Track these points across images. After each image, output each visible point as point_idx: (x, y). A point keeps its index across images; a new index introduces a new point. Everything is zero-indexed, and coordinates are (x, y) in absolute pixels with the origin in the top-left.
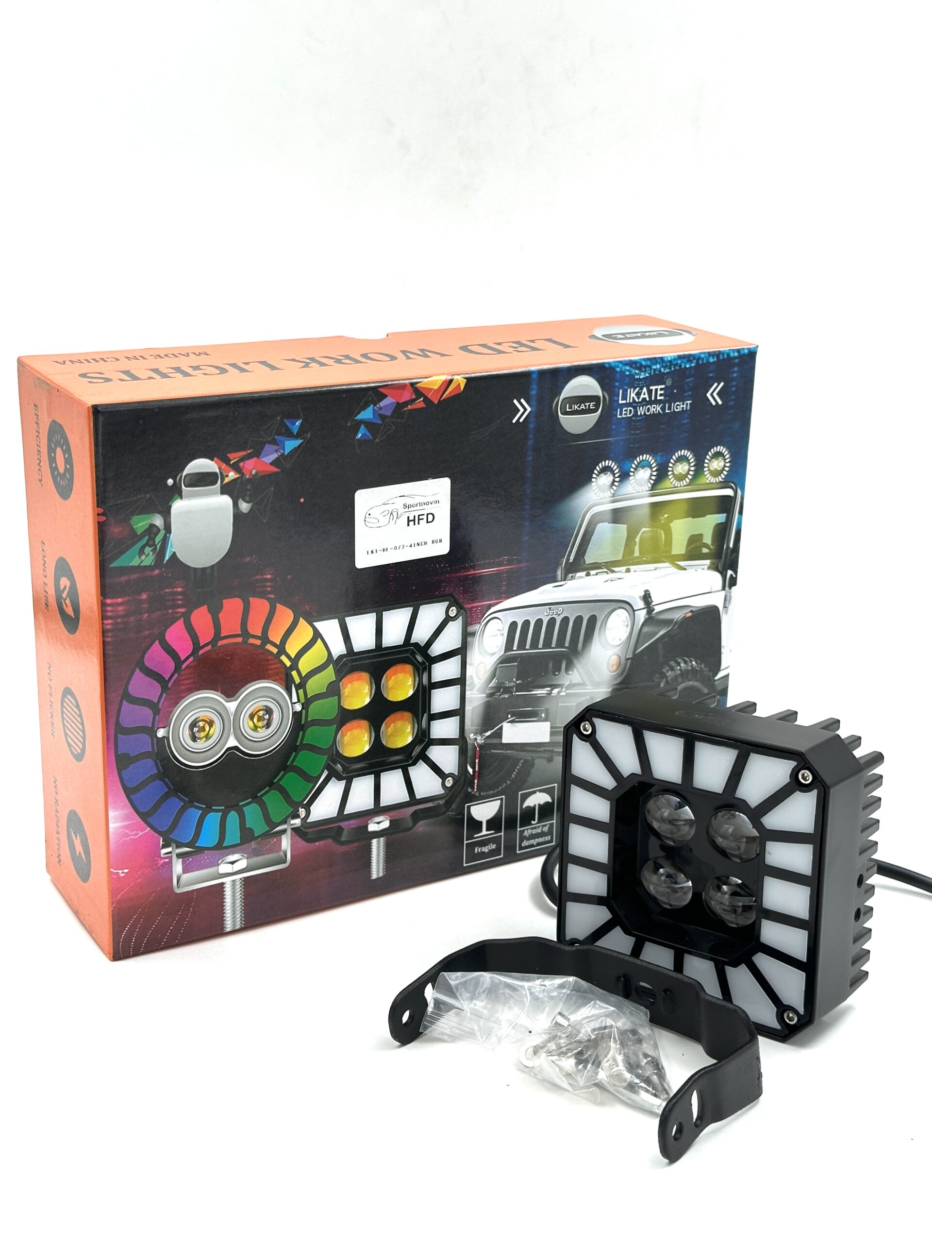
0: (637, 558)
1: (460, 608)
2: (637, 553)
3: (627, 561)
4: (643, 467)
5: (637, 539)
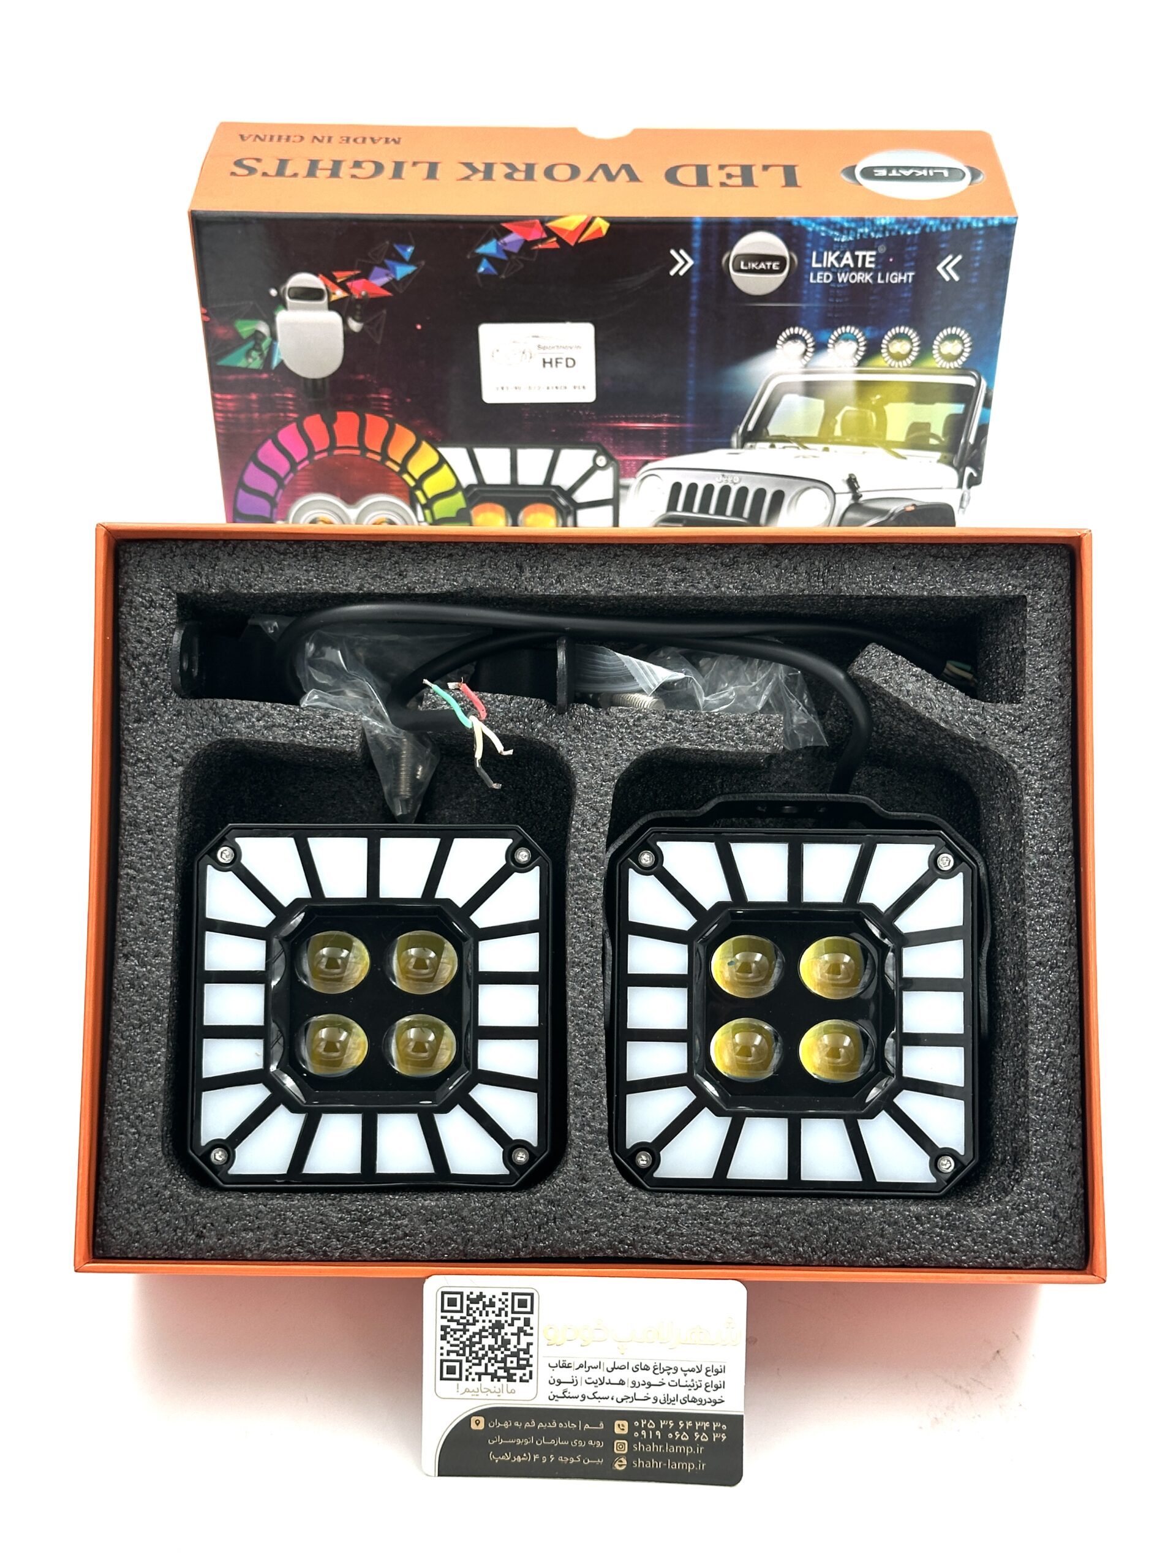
0: (838, 437)
1: (610, 458)
2: (838, 432)
3: (825, 438)
4: (846, 340)
5: (839, 418)
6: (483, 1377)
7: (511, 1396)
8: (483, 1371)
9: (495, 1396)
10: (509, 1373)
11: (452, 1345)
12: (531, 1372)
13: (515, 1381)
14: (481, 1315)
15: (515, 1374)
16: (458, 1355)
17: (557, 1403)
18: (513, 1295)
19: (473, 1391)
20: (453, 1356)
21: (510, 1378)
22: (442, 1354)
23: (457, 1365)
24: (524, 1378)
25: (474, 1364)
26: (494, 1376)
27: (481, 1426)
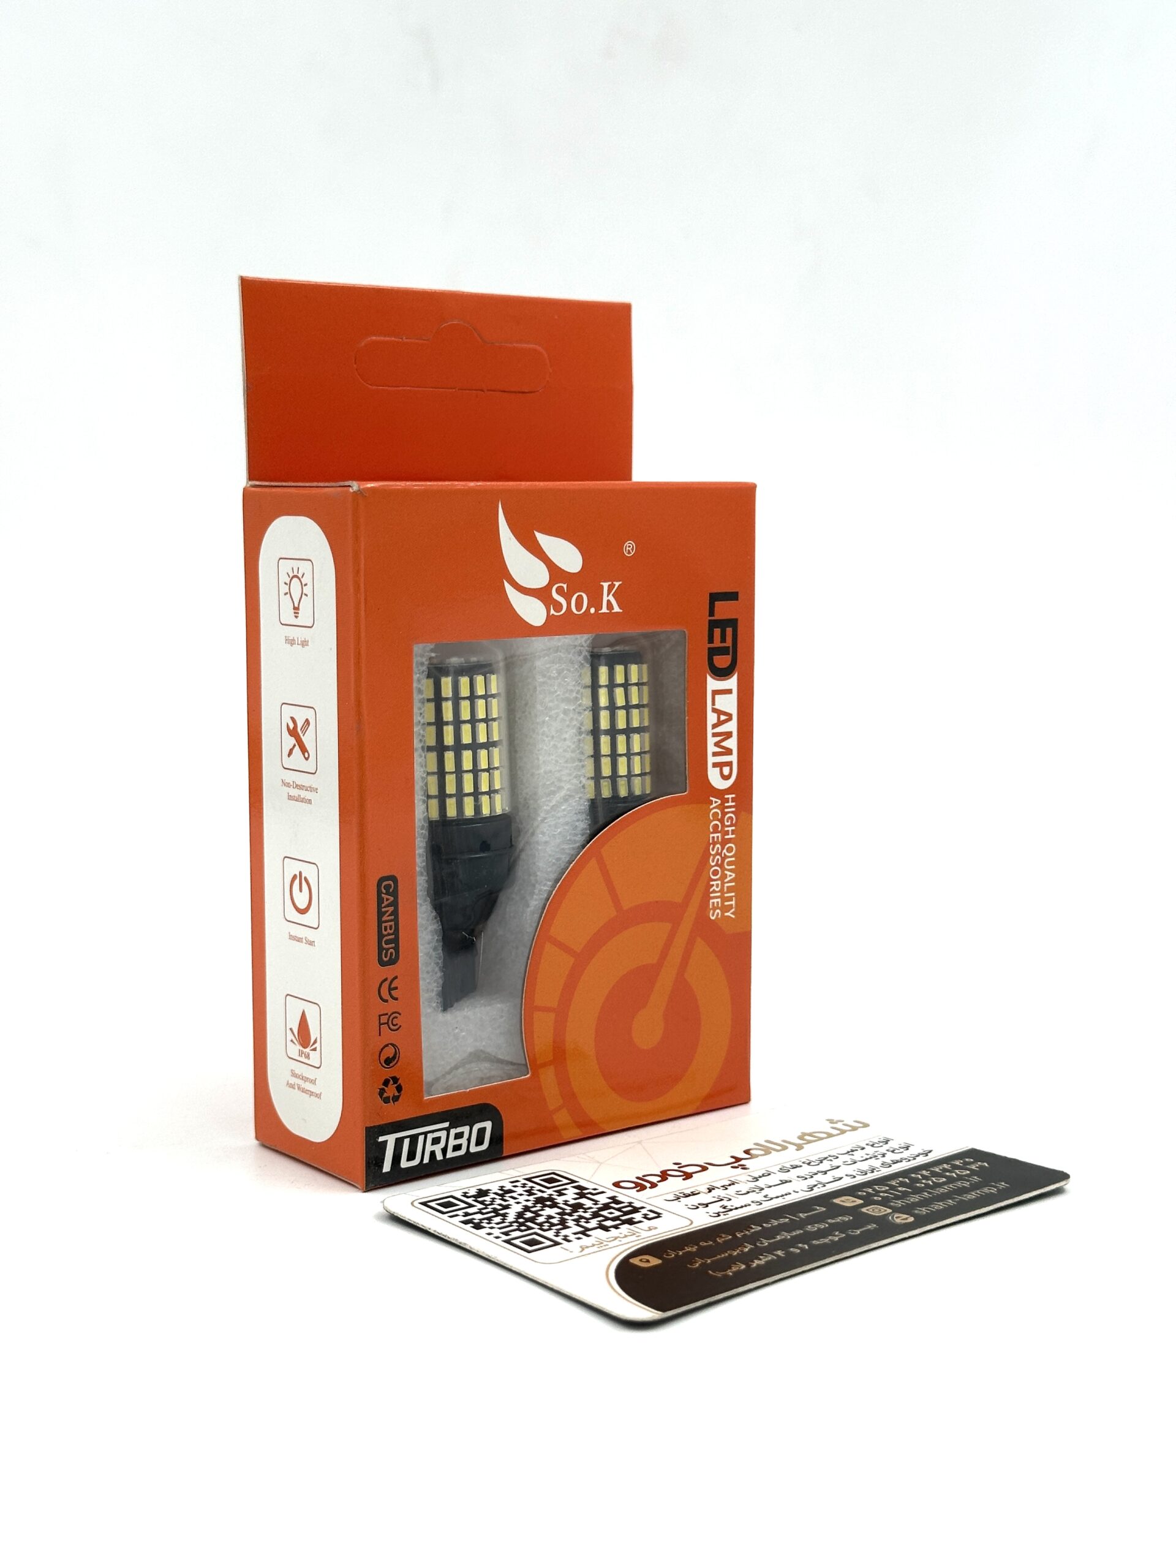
6: (588, 1233)
7: (653, 1232)
8: (580, 1229)
9: (634, 1238)
10: (620, 1220)
11: (500, 1228)
12: (651, 1211)
13: (640, 1222)
14: (506, 1201)
15: (634, 1218)
16: (522, 1231)
17: (727, 1216)
18: (529, 1180)
19: (593, 1245)
20: (518, 1234)
21: (631, 1222)
22: (497, 1238)
23: (535, 1236)
24: (648, 1216)
25: (561, 1229)
26: (606, 1229)
27: (655, 1261)
